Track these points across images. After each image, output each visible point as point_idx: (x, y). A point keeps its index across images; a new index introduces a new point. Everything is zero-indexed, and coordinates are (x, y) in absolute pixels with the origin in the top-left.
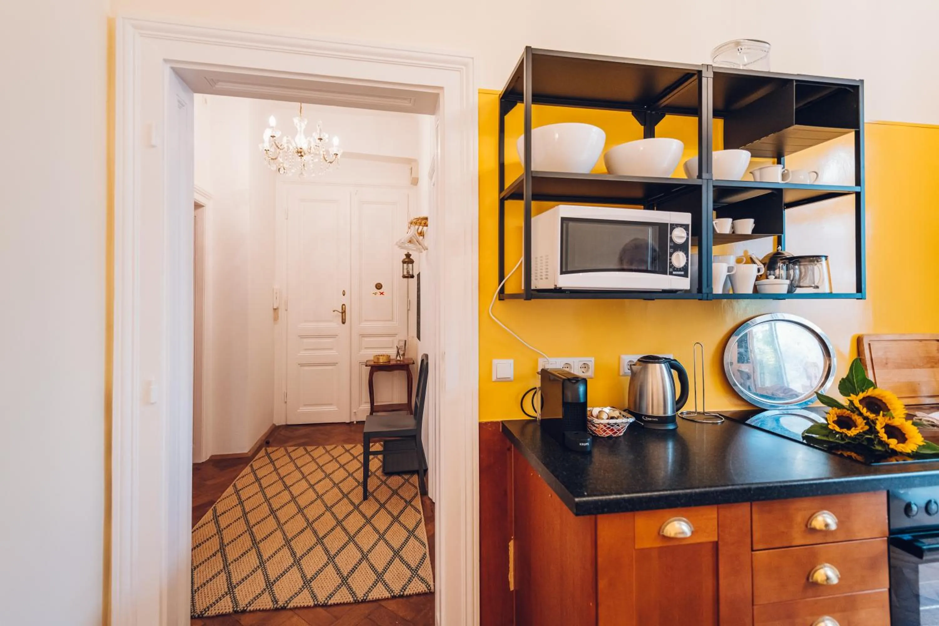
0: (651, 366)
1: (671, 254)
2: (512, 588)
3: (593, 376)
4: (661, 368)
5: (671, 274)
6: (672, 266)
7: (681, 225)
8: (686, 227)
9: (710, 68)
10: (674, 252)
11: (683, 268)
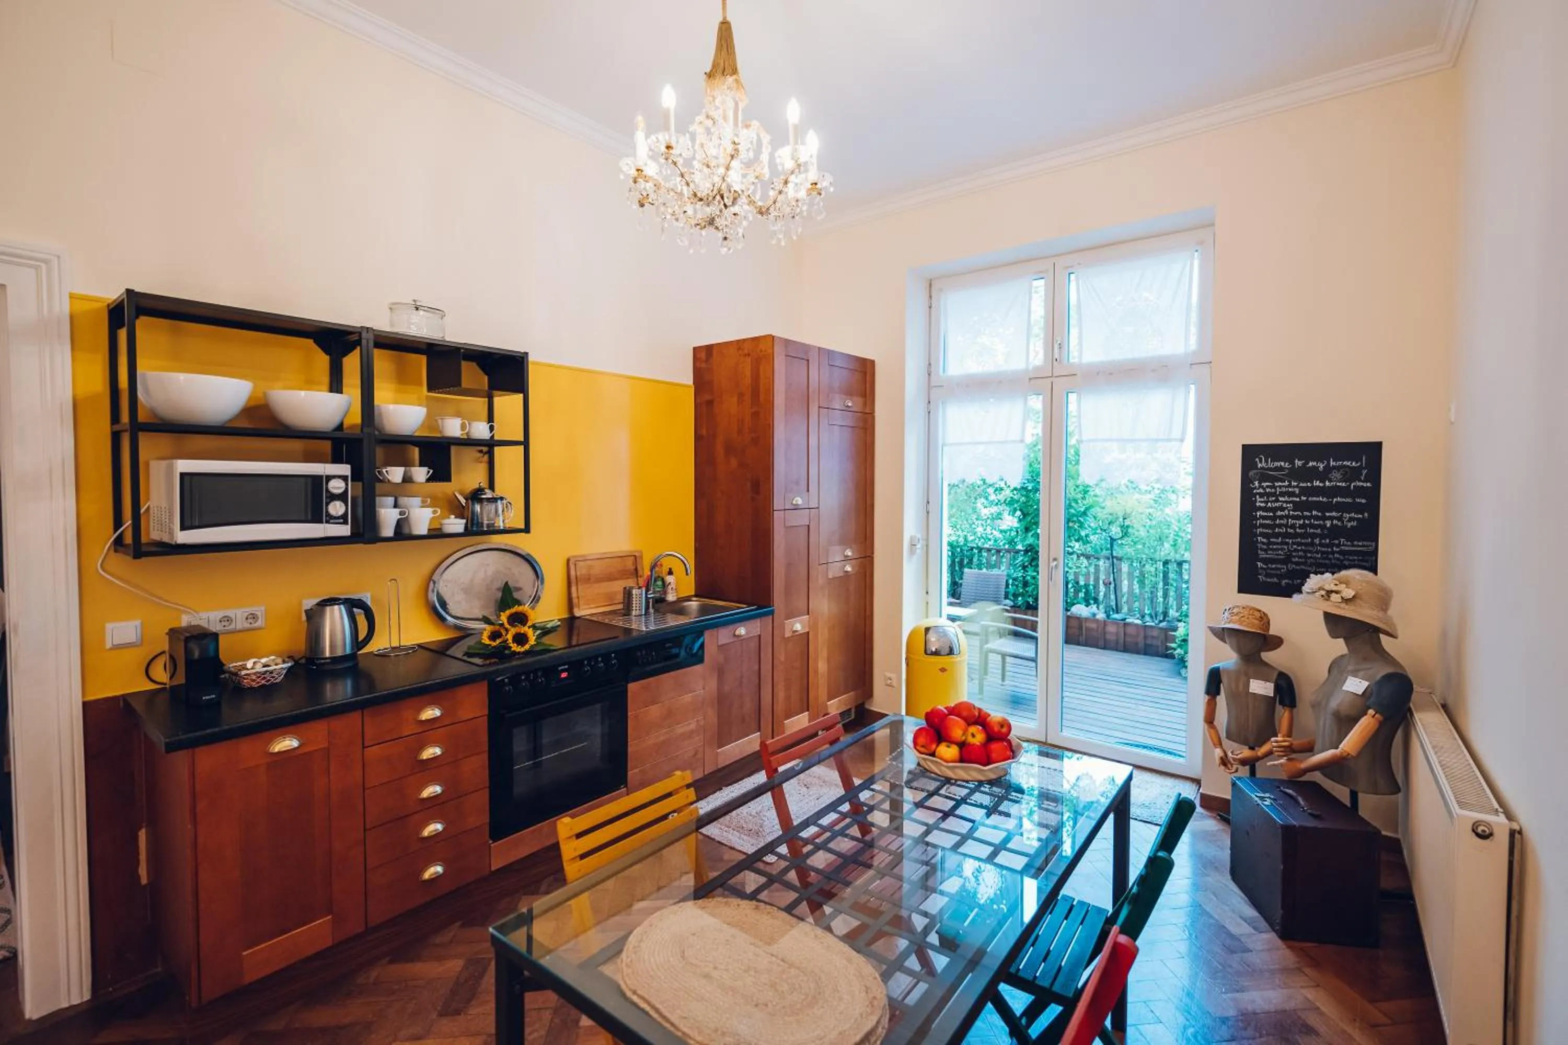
0: (328, 609)
1: (327, 504)
2: (144, 881)
3: (264, 626)
4: (340, 609)
5: (327, 522)
6: (328, 514)
7: (340, 477)
8: (345, 478)
9: (370, 331)
10: (330, 502)
11: (342, 516)
